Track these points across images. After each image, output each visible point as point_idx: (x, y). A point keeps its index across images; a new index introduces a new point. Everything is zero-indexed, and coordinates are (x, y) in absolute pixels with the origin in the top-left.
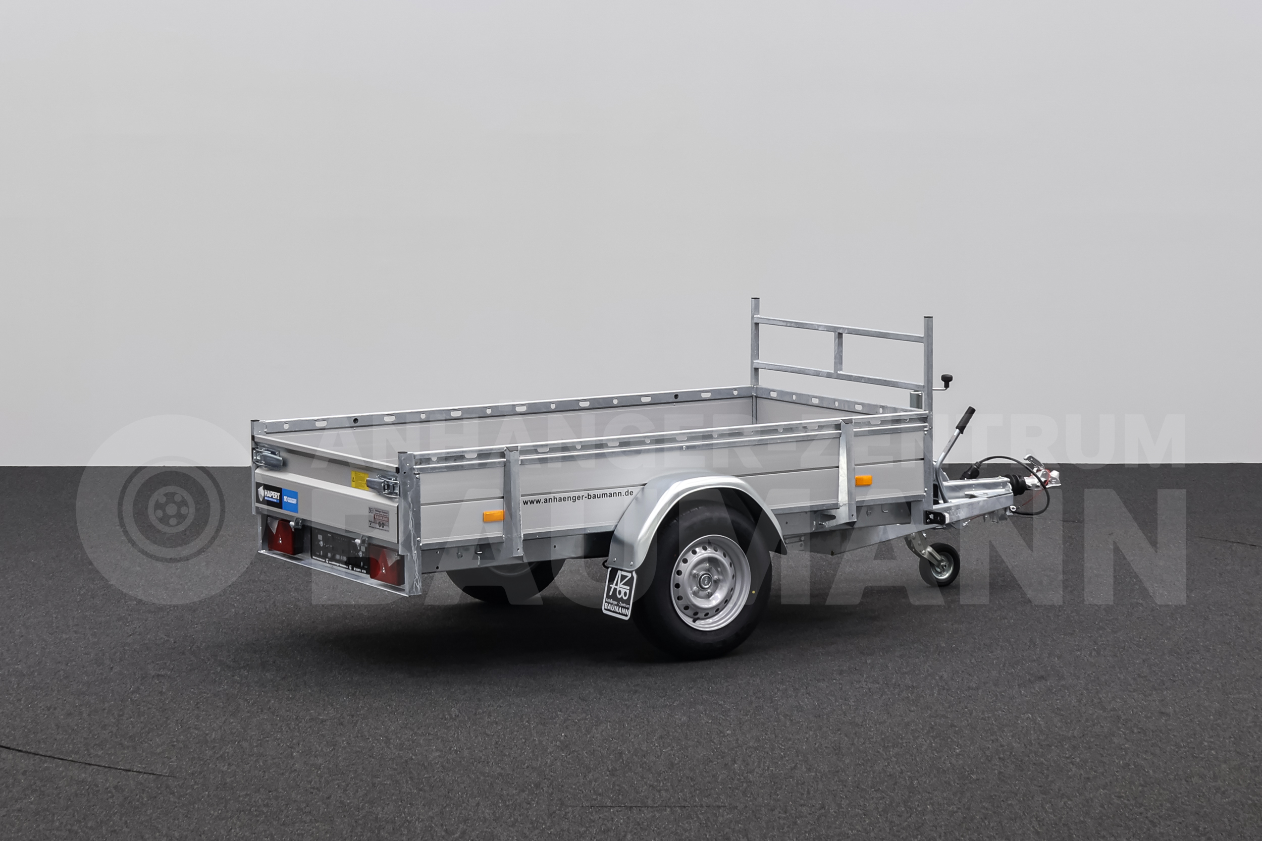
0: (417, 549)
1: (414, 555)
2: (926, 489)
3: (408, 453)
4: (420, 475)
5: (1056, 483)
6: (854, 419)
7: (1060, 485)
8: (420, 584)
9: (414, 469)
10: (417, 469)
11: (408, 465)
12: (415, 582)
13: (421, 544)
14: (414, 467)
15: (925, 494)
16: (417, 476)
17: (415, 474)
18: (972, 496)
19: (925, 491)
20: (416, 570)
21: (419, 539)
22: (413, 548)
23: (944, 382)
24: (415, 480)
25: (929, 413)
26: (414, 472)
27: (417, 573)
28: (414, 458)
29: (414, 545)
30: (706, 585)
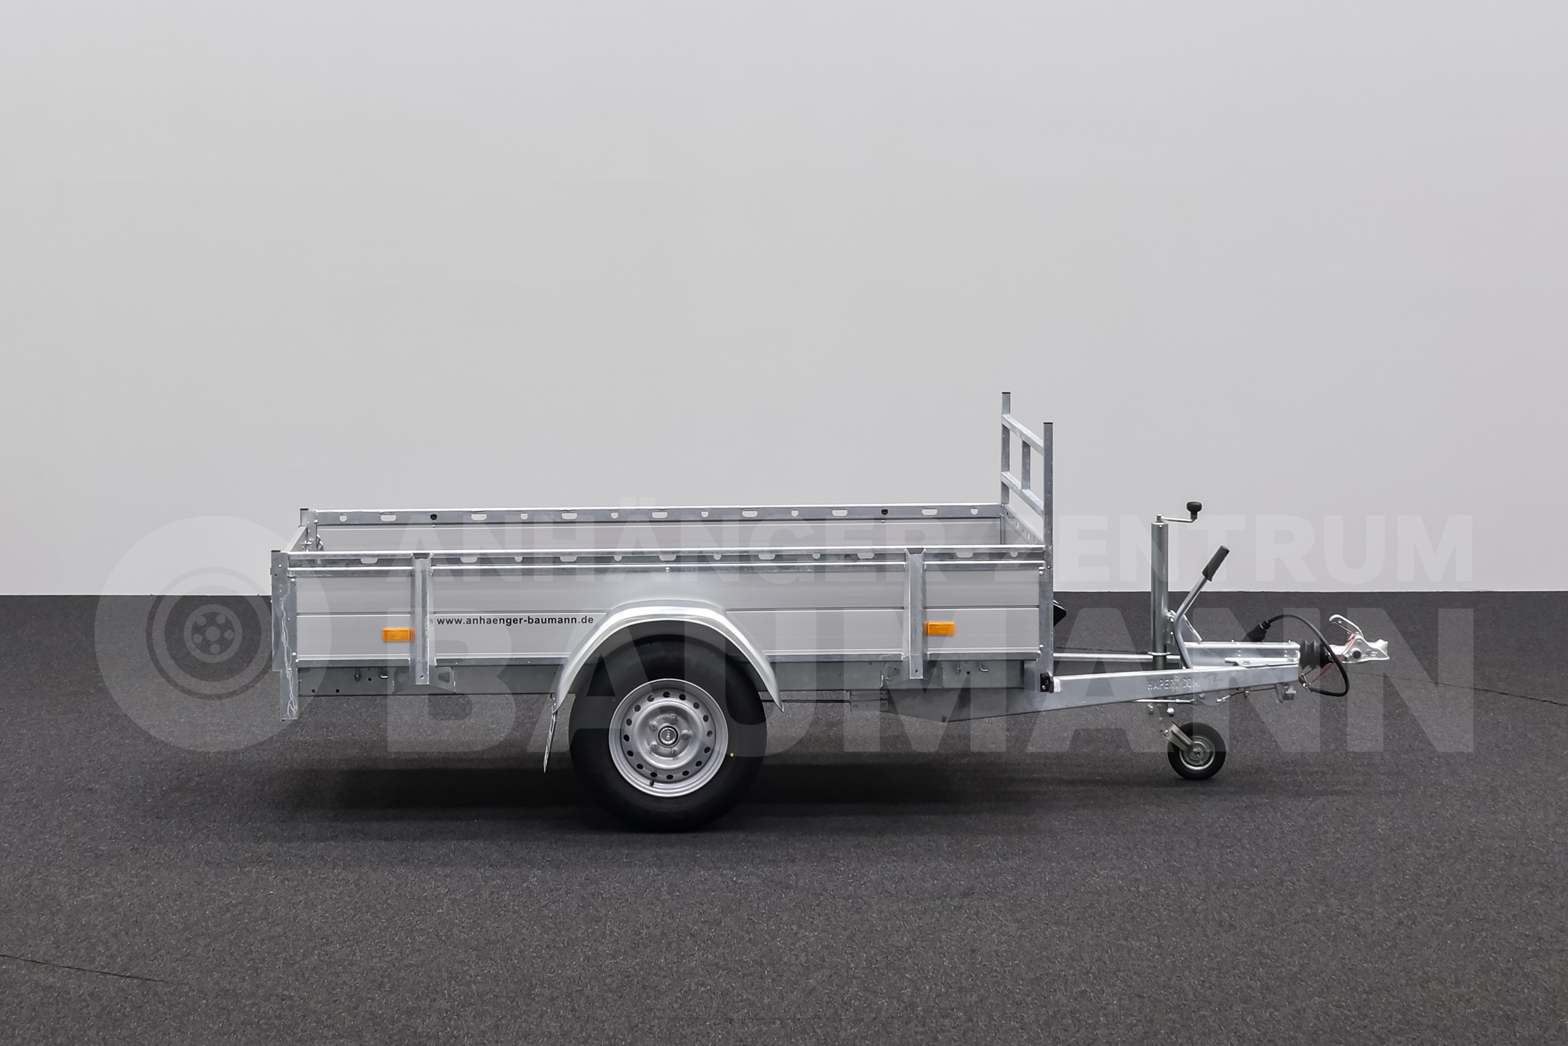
0: (292, 666)
1: (287, 672)
2: (1041, 646)
3: (281, 552)
4: (297, 579)
5: (1377, 656)
6: (927, 549)
7: (1388, 658)
8: (296, 707)
9: (289, 571)
10: (292, 571)
11: (280, 566)
12: (289, 704)
13: (297, 661)
14: (289, 569)
15: (1039, 652)
16: (293, 580)
17: (289, 577)
18: (1236, 664)
19: (1040, 649)
20: (291, 690)
21: (294, 654)
22: (286, 665)
23: (1190, 512)
24: (289, 584)
25: (1047, 547)
26: (287, 575)
27: (291, 693)
28: (289, 559)
29: (289, 661)
30: (668, 741)
